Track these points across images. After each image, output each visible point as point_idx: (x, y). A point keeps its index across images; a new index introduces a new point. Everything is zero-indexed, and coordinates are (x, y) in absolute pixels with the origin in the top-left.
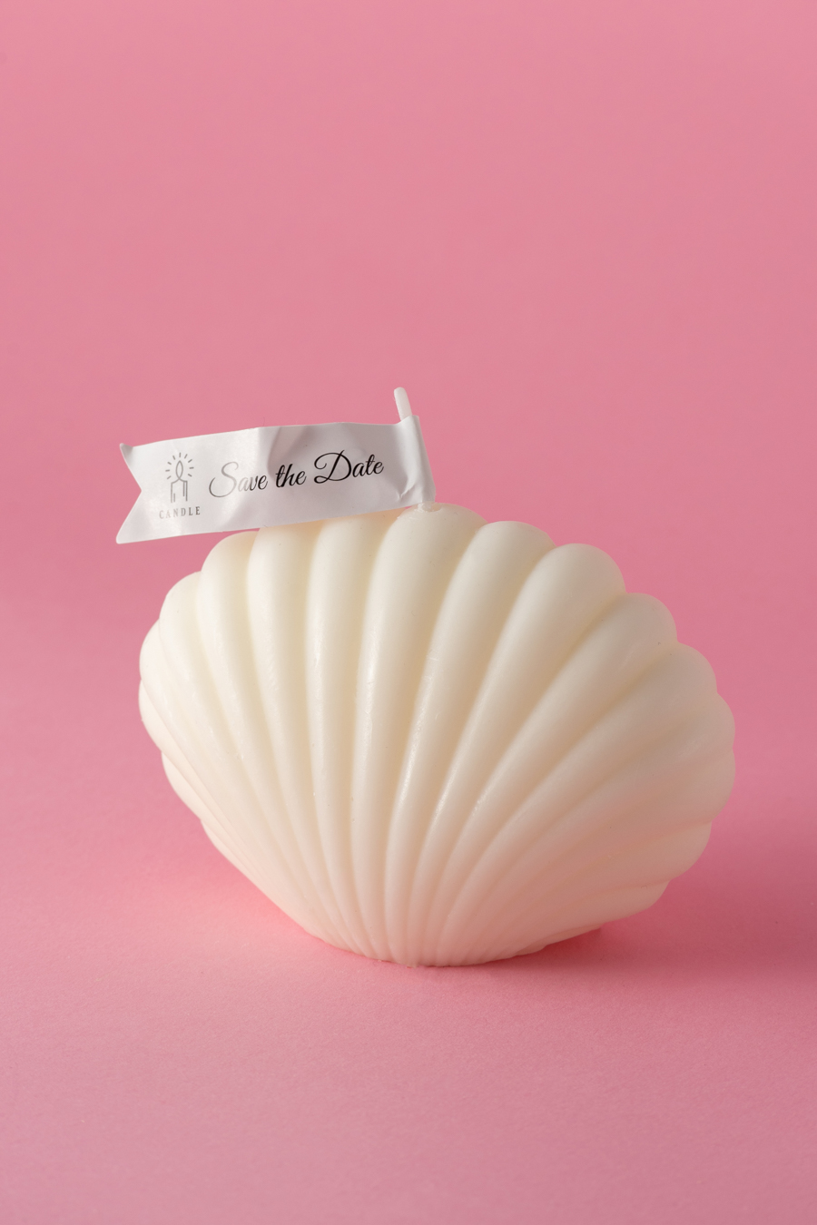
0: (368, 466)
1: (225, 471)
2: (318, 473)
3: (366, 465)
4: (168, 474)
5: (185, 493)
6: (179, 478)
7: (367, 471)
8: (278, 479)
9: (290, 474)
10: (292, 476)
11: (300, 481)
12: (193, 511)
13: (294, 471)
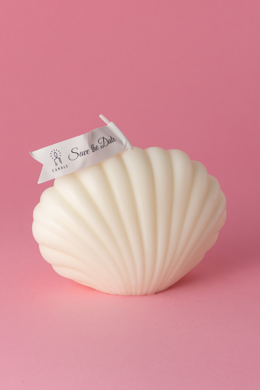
0: (112, 140)
1: (73, 151)
2: (101, 145)
3: (111, 139)
4: (52, 157)
5: (61, 161)
6: (57, 158)
7: (112, 141)
8: (92, 149)
9: (94, 147)
10: (95, 148)
11: (98, 148)
12: (65, 167)
13: (95, 146)
